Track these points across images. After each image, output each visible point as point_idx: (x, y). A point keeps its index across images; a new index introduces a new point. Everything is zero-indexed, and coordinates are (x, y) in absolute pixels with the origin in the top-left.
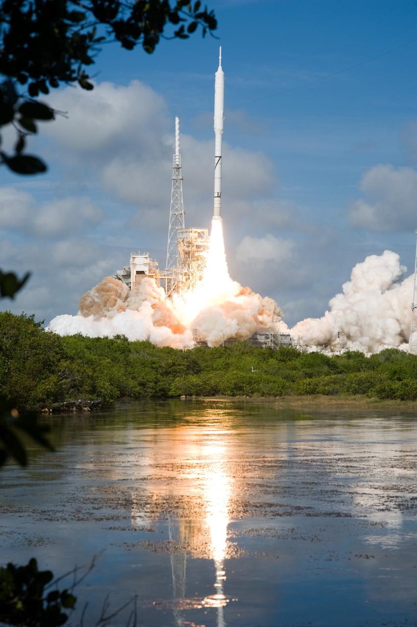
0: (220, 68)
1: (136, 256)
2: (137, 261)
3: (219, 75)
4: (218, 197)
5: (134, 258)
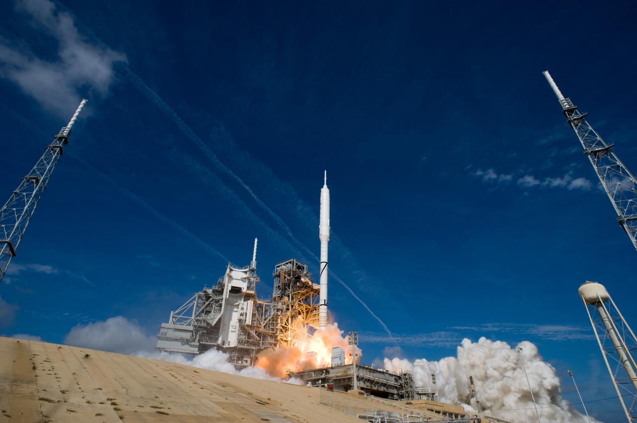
0: (325, 186)
1: (234, 269)
2: (233, 274)
3: (325, 193)
4: (325, 305)
5: (231, 270)
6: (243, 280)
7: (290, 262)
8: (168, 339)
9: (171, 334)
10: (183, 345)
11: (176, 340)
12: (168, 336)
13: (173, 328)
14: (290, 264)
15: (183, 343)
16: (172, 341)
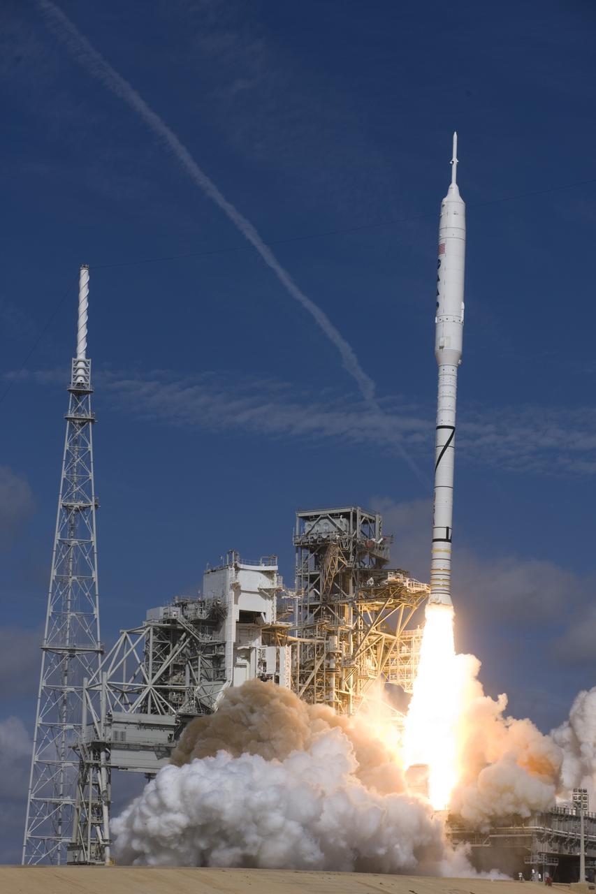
0: (454, 189)
1: (243, 566)
2: (243, 578)
4: (447, 540)
5: (238, 569)
6: (265, 593)
7: (346, 515)
8: (129, 747)
9: (134, 735)
10: (159, 758)
11: (145, 748)
12: (128, 740)
13: (137, 722)
14: (345, 520)
15: (160, 754)
16: (138, 750)
